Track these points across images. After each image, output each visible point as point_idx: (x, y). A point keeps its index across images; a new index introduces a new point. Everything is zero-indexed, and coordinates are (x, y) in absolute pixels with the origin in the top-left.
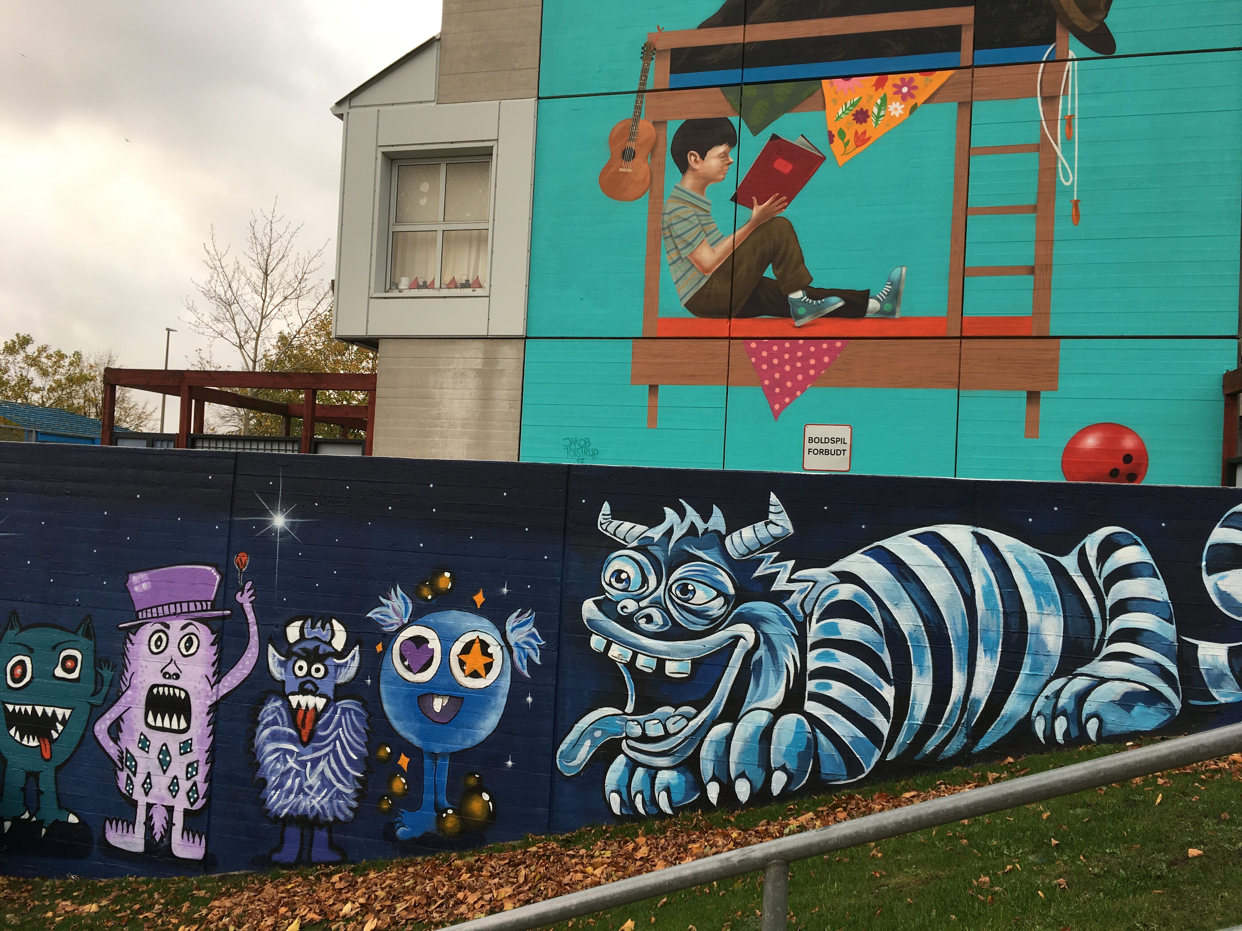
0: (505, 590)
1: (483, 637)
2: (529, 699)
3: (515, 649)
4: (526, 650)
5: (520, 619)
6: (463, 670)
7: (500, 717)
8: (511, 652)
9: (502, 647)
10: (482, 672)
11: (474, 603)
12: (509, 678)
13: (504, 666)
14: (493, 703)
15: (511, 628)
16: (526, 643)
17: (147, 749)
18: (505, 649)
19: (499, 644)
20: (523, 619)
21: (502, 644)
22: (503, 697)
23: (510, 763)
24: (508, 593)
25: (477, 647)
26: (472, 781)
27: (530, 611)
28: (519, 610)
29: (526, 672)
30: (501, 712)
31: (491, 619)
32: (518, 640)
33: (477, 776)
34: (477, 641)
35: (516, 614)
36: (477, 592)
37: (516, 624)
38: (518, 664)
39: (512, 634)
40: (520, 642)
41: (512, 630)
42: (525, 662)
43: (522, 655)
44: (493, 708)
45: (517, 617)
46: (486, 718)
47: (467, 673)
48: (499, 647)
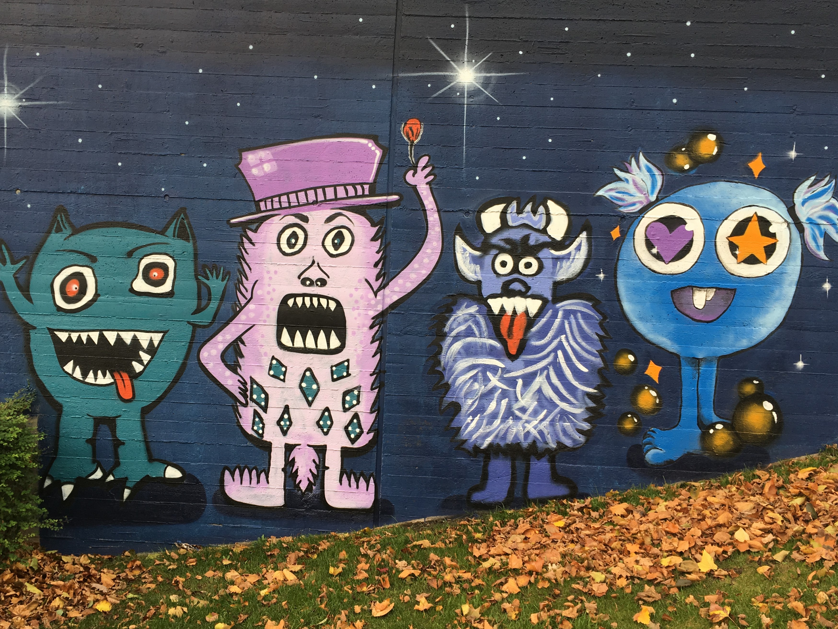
0: (793, 154)
1: (762, 213)
2: (827, 286)
3: (807, 227)
4: (822, 227)
5: (814, 188)
6: (735, 256)
7: (786, 310)
8: (801, 230)
9: (788, 224)
10: (761, 255)
11: (750, 171)
12: (799, 263)
13: (792, 247)
14: (777, 293)
15: (801, 200)
16: (822, 217)
17: (282, 377)
18: (793, 227)
19: (786, 221)
20: (819, 188)
21: (790, 220)
22: (790, 285)
23: (800, 364)
24: (797, 157)
25: (754, 227)
26: (749, 389)
27: (827, 179)
28: (813, 178)
29: (822, 255)
30: (787, 303)
31: (773, 190)
32: (812, 215)
33: (755, 382)
34: (755, 218)
35: (808, 183)
36: (754, 157)
37: (809, 195)
38: (811, 244)
39: (804, 208)
40: (814, 217)
41: (803, 203)
42: (821, 241)
43: (817, 233)
44: (777, 299)
45: (810, 186)
46: (767, 312)
47: (741, 258)
48: (785, 225)
